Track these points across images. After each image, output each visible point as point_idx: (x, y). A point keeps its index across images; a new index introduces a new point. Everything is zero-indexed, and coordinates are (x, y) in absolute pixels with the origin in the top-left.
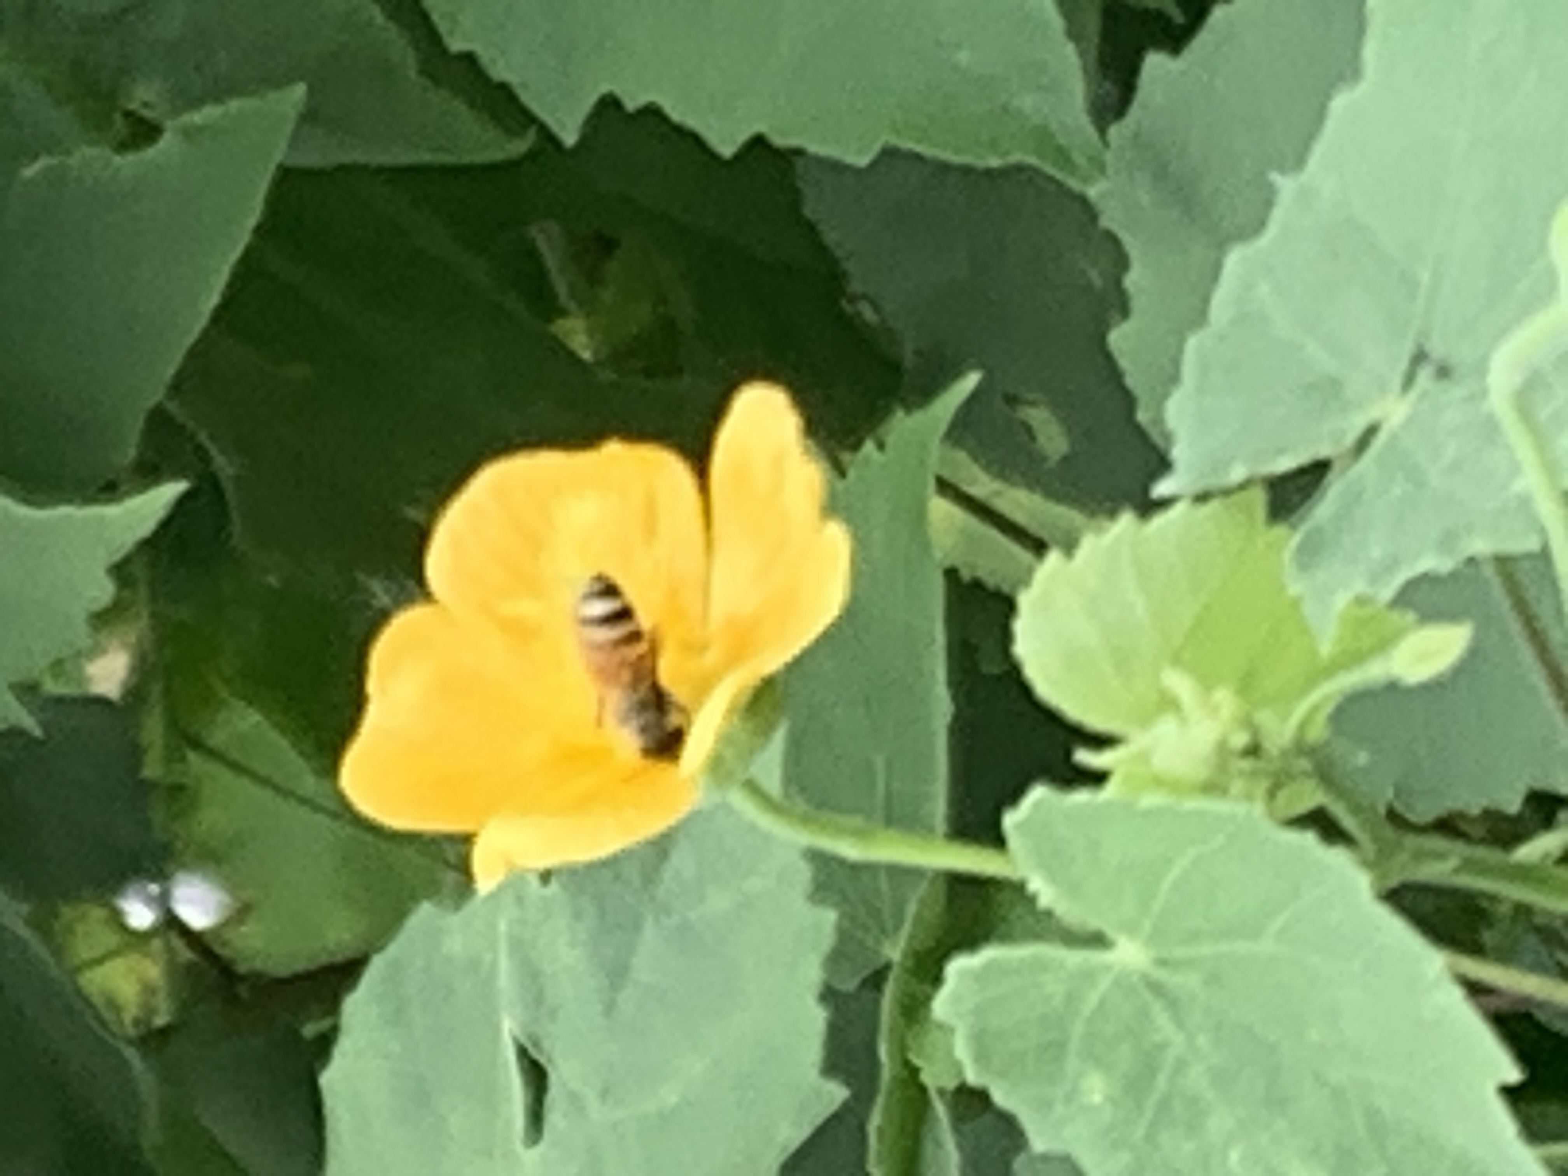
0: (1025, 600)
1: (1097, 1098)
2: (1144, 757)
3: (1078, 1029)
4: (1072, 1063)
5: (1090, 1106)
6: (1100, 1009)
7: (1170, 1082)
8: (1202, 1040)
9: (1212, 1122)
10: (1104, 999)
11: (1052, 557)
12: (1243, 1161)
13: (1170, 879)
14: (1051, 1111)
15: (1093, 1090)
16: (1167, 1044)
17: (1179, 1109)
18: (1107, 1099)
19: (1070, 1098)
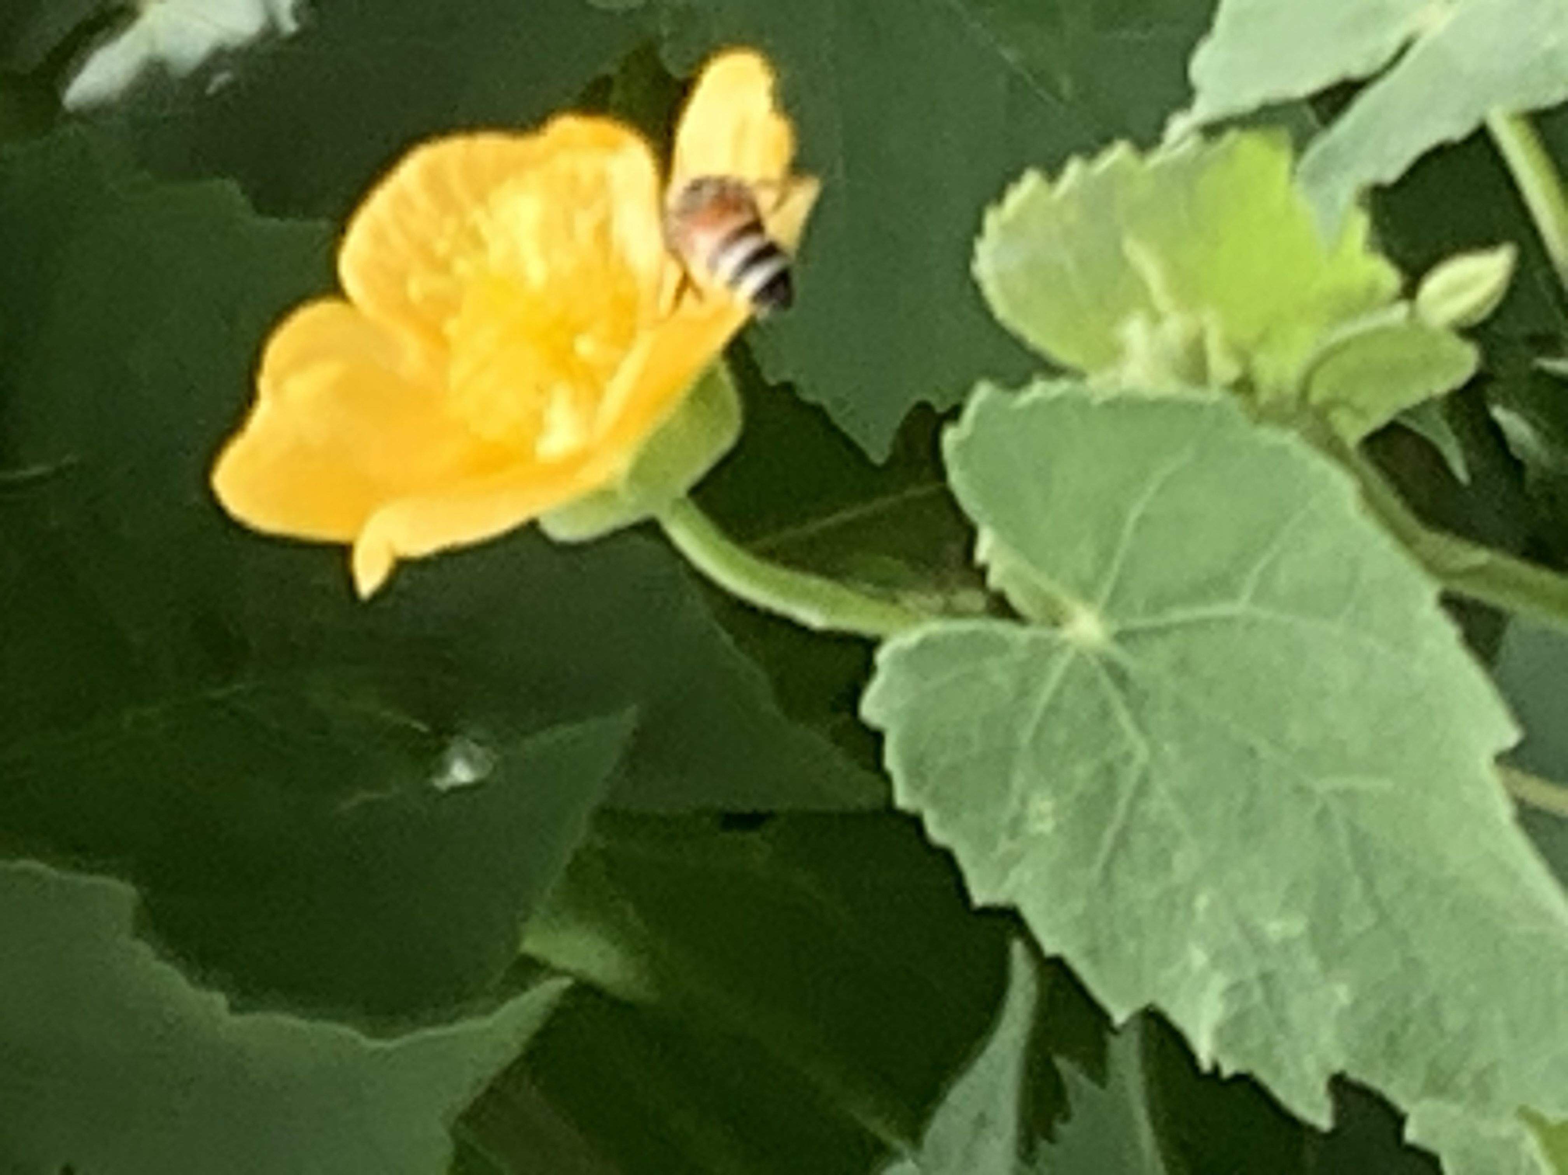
0: (993, 220)
1: (1047, 826)
3: (1025, 737)
4: (1018, 780)
5: (1039, 838)
6: (1052, 709)
7: (1132, 806)
8: (1169, 749)
9: (1178, 859)
10: (1058, 693)
11: (1031, 181)
12: (1212, 909)
13: (1133, 515)
14: (994, 847)
15: (1041, 817)
16: (1128, 757)
17: (1140, 841)
18: (1058, 829)
19: (1016, 825)
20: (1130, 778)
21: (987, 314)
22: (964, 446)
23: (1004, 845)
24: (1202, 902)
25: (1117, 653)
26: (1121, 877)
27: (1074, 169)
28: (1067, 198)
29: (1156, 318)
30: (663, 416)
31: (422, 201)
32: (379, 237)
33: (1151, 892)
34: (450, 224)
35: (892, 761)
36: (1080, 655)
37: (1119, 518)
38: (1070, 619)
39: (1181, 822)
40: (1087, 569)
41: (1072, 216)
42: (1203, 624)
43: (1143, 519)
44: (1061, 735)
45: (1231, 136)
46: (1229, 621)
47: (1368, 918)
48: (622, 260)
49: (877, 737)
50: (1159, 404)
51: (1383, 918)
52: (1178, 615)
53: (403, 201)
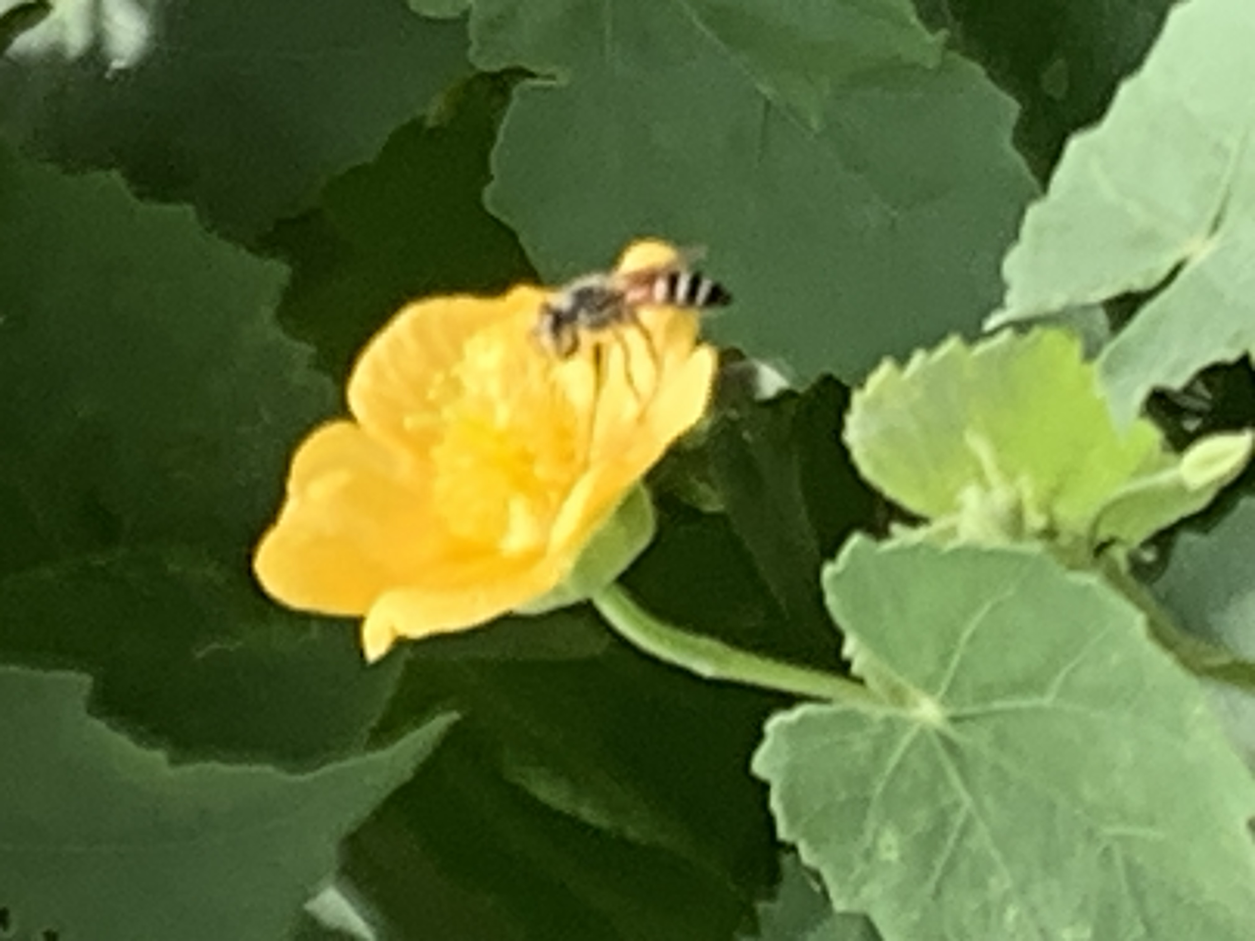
0: (858, 399)
1: (893, 856)
2: (952, 532)
3: (879, 788)
4: (872, 821)
5: (888, 863)
6: (900, 767)
7: (959, 841)
8: (989, 801)
9: (993, 881)
10: (904, 756)
11: (886, 368)
12: (1018, 918)
13: (966, 634)
14: (851, 870)
15: (889, 848)
16: (957, 805)
17: (964, 867)
18: (902, 858)
19: (868, 855)
20: (958, 820)
21: (853, 470)
22: (837, 577)
23: (860, 867)
24: (1011, 913)
25: (951, 731)
26: (949, 895)
27: (918, 358)
28: (913, 381)
29: (986, 487)
30: (598, 526)
31: (411, 345)
32: (378, 374)
33: (973, 905)
34: (439, 377)
35: (775, 805)
36: (923, 732)
37: (956, 634)
38: (916, 705)
39: (995, 854)
40: (930, 669)
41: (917, 394)
42: (1017, 713)
43: (974, 637)
44: (905, 785)
45: (1036, 331)
46: (1038, 711)
47: (1140, 930)
48: (564, 395)
49: (764, 787)
50: (991, 553)
51: (1150, 930)
52: (997, 705)
53: (397, 345)
